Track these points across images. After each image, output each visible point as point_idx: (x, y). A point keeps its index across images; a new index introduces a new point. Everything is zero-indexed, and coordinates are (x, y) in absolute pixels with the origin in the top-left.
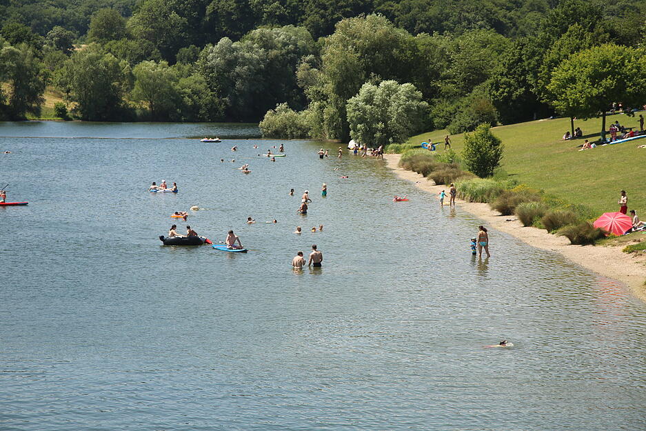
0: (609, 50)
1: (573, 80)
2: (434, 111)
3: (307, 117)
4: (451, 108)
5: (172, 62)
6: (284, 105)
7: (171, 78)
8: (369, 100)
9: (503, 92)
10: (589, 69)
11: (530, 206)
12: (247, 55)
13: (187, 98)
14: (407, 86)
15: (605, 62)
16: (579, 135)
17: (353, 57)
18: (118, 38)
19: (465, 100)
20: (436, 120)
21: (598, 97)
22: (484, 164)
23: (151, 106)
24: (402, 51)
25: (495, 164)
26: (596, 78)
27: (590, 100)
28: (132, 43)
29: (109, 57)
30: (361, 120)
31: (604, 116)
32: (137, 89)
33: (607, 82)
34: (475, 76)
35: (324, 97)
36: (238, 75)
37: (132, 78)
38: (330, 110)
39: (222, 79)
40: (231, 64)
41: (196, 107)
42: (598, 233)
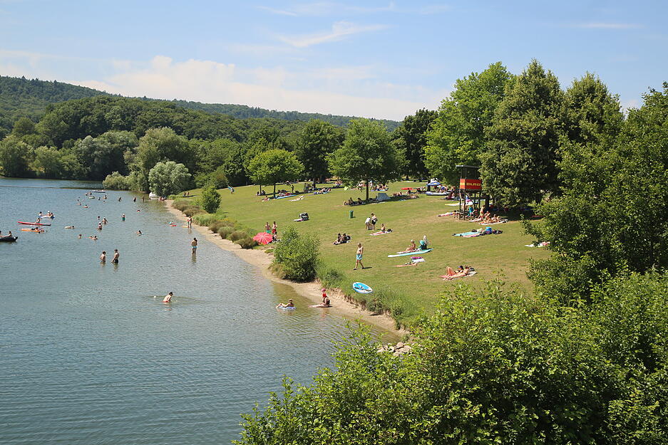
0: (278, 152)
1: (260, 165)
2: (197, 179)
3: (128, 179)
4: (205, 177)
5: (59, 147)
6: (116, 173)
7: (57, 156)
8: (161, 171)
9: (231, 170)
10: (268, 161)
11: (227, 228)
12: (102, 146)
13: (66, 167)
14: (181, 165)
15: (276, 158)
16: (264, 194)
17: (154, 149)
18: (30, 133)
19: (213, 173)
20: (197, 184)
21: (272, 175)
22: (212, 207)
23: (45, 170)
24: (181, 146)
25: (217, 207)
26: (271, 165)
27: (268, 175)
28: (38, 137)
29: (21, 143)
30: (157, 181)
31: (275, 185)
32: (37, 161)
33: (277, 168)
34: (218, 162)
35: (138, 169)
36: (96, 155)
37: (35, 155)
38: (141, 176)
39: (87, 158)
40: (92, 149)
41: (71, 172)
42: (255, 243)
